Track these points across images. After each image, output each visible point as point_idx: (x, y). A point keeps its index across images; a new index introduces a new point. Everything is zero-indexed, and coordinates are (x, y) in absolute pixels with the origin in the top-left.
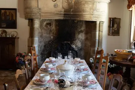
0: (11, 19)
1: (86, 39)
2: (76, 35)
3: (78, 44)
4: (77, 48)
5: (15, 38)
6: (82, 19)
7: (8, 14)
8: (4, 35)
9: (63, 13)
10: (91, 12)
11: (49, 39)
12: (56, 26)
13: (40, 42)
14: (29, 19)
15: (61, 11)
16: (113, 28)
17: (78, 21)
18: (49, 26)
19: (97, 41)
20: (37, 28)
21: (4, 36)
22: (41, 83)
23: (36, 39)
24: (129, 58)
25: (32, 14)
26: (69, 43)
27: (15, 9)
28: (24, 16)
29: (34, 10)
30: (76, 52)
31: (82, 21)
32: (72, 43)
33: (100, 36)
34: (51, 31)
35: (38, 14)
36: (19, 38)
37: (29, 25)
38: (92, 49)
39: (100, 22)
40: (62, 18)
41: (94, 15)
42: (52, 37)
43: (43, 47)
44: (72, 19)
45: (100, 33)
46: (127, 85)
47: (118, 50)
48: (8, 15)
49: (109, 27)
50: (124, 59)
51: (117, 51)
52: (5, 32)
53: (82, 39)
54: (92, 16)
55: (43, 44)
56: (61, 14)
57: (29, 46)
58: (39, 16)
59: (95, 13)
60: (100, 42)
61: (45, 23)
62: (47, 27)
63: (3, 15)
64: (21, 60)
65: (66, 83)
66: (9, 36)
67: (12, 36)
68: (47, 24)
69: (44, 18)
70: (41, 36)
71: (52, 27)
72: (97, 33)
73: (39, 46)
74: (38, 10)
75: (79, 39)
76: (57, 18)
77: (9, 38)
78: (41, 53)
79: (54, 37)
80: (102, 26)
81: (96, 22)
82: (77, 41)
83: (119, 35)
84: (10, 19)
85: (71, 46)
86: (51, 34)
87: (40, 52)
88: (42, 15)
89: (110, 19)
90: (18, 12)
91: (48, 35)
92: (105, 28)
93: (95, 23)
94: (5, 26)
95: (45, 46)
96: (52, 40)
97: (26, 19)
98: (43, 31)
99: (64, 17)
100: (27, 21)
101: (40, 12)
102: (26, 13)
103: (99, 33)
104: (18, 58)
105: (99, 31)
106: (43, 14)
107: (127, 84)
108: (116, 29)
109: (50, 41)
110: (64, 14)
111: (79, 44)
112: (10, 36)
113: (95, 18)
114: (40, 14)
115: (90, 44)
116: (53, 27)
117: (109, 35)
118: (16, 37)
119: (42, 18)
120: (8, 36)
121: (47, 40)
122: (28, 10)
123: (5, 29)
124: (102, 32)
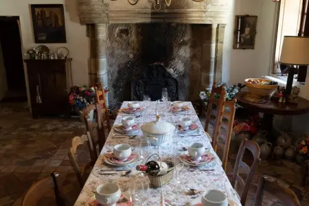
0: (53, 25)
1: (193, 57)
2: (175, 50)
3: (178, 67)
4: (176, 74)
5: (64, 61)
6: (185, 22)
7: (47, 15)
8: (44, 56)
9: (149, 11)
10: (202, 7)
11: (126, 60)
12: (138, 34)
13: (110, 65)
14: (88, 25)
15: (146, 8)
16: (244, 35)
17: (178, 25)
18: (124, 36)
19: (213, 60)
20: (103, 40)
21: (46, 58)
22: (117, 162)
23: (103, 61)
24: (271, 95)
25: (93, 15)
26: (162, 64)
27: (60, 6)
28: (78, 18)
29: (95, 7)
30: (175, 80)
31: (186, 24)
32: (167, 66)
33: (219, 51)
34: (129, 44)
35: (104, 15)
36: (72, 59)
37: (88, 36)
38: (204, 74)
39: (218, 25)
40: (148, 21)
41: (207, 13)
42: (131, 56)
43: (116, 74)
44: (167, 21)
45: (219, 44)
46: (265, 145)
47: (252, 80)
48: (48, 18)
49: (235, 33)
50: (262, 97)
51: (250, 81)
52: (46, 49)
53: (185, 58)
54: (204, 15)
55: (115, 68)
56: (145, 13)
57: (90, 74)
58: (106, 19)
59: (210, 8)
60: (218, 62)
61: (117, 30)
62: (121, 37)
63: (39, 18)
64: (79, 100)
65: (161, 168)
66: (54, 57)
67: (58, 56)
68: (122, 31)
69: (113, 22)
70: (112, 55)
71: (131, 36)
72: (213, 46)
73: (109, 72)
74: (103, 7)
75: (179, 56)
76: (140, 20)
77: (54, 60)
78: (114, 85)
79: (134, 55)
80: (223, 32)
81: (211, 25)
82: (176, 60)
83: (253, 48)
84: (51, 24)
85: (166, 71)
86: (130, 50)
87: (112, 83)
88: (112, 17)
89: (237, 18)
90: (67, 10)
91: (124, 53)
92: (227, 36)
93: (209, 27)
94: (44, 38)
95: (119, 72)
96: (132, 60)
97: (82, 23)
98: (115, 45)
99: (152, 18)
100: (84, 28)
101: (107, 10)
102: (82, 13)
103: (217, 46)
104: (73, 98)
105: (217, 41)
106: (113, 15)
107: (266, 141)
108: (248, 37)
109: (127, 63)
110: (152, 14)
111: (180, 67)
112: (56, 58)
113: (209, 19)
114: (107, 14)
115: (199, 66)
116: (133, 37)
117: (234, 47)
118: (66, 58)
119: (111, 22)
120: (52, 58)
121: (123, 61)
122: (84, 7)
123: (45, 44)
124: (222, 43)
